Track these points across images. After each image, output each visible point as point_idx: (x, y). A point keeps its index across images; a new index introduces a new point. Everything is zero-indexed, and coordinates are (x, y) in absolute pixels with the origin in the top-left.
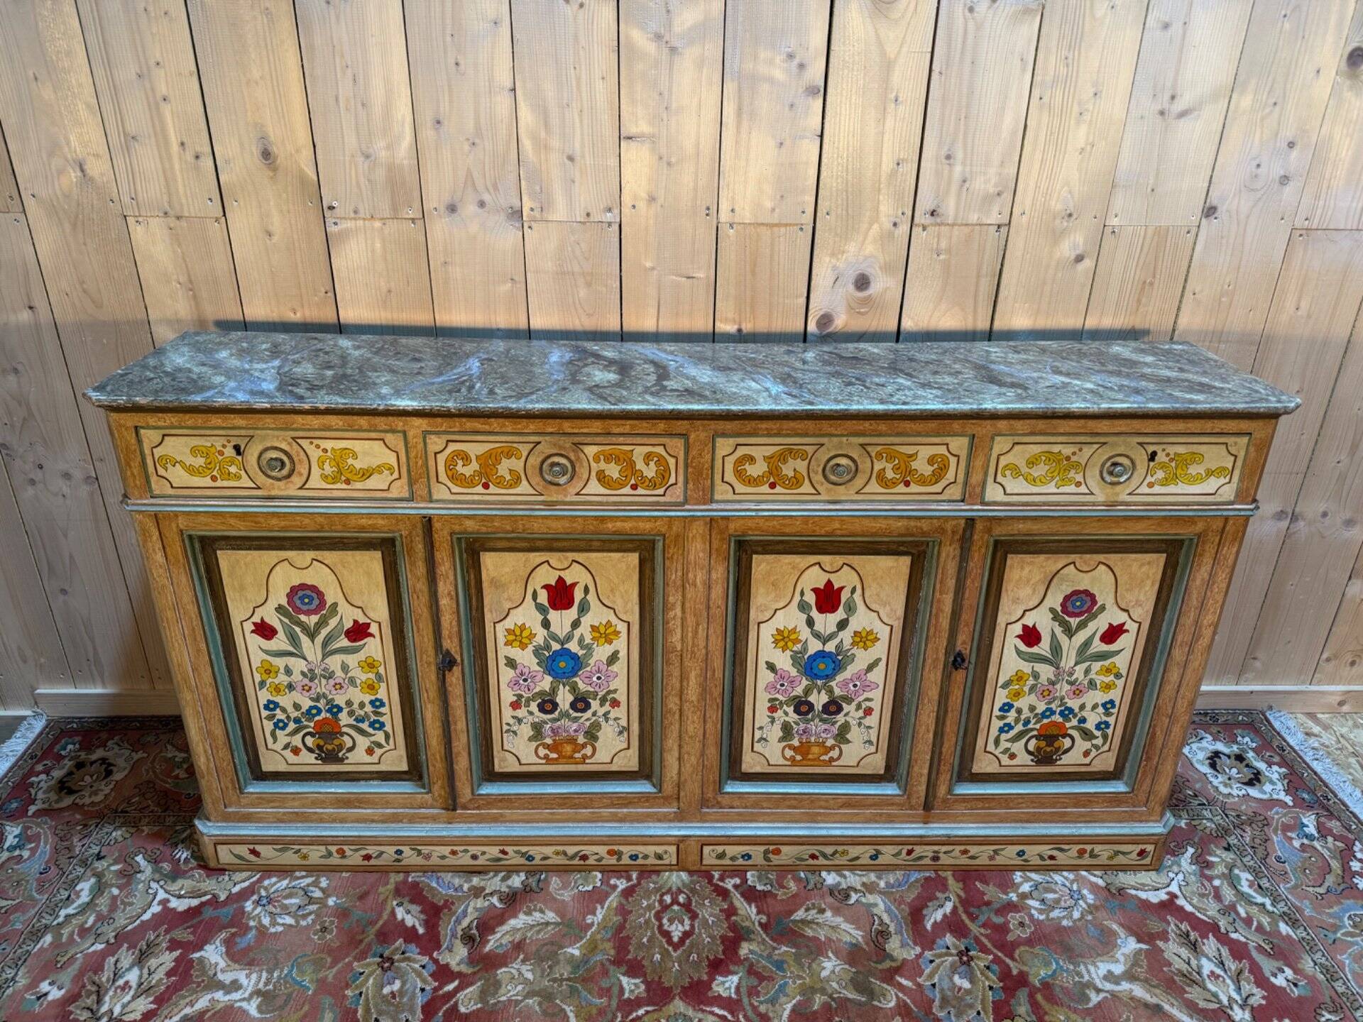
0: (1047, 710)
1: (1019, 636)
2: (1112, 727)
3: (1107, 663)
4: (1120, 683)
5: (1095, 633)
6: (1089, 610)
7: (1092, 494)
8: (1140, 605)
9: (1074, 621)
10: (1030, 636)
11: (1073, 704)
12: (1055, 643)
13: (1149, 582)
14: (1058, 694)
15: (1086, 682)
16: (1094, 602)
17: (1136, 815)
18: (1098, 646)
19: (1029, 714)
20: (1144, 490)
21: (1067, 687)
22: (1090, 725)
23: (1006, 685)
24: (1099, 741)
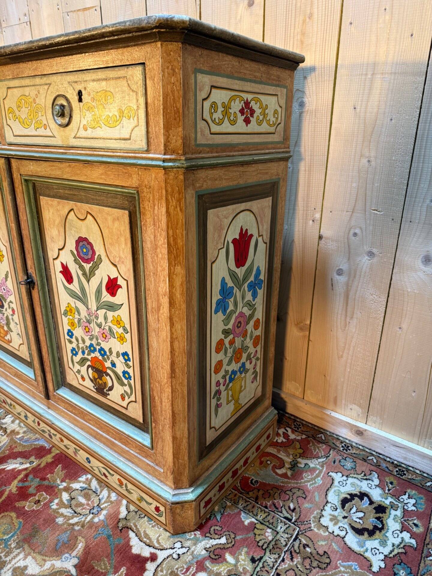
0: (91, 345)
1: (61, 272)
2: (132, 378)
3: (116, 314)
4: (128, 336)
5: (101, 282)
6: (92, 259)
7: (54, 137)
8: (123, 262)
9: (87, 266)
10: (66, 272)
11: (106, 346)
12: (81, 285)
13: (123, 239)
14: (93, 333)
15: (107, 328)
16: (94, 252)
17: (157, 473)
18: (106, 297)
19: (83, 345)
20: (82, 133)
21: (97, 329)
22: (120, 372)
23: (65, 314)
24: (127, 388)
